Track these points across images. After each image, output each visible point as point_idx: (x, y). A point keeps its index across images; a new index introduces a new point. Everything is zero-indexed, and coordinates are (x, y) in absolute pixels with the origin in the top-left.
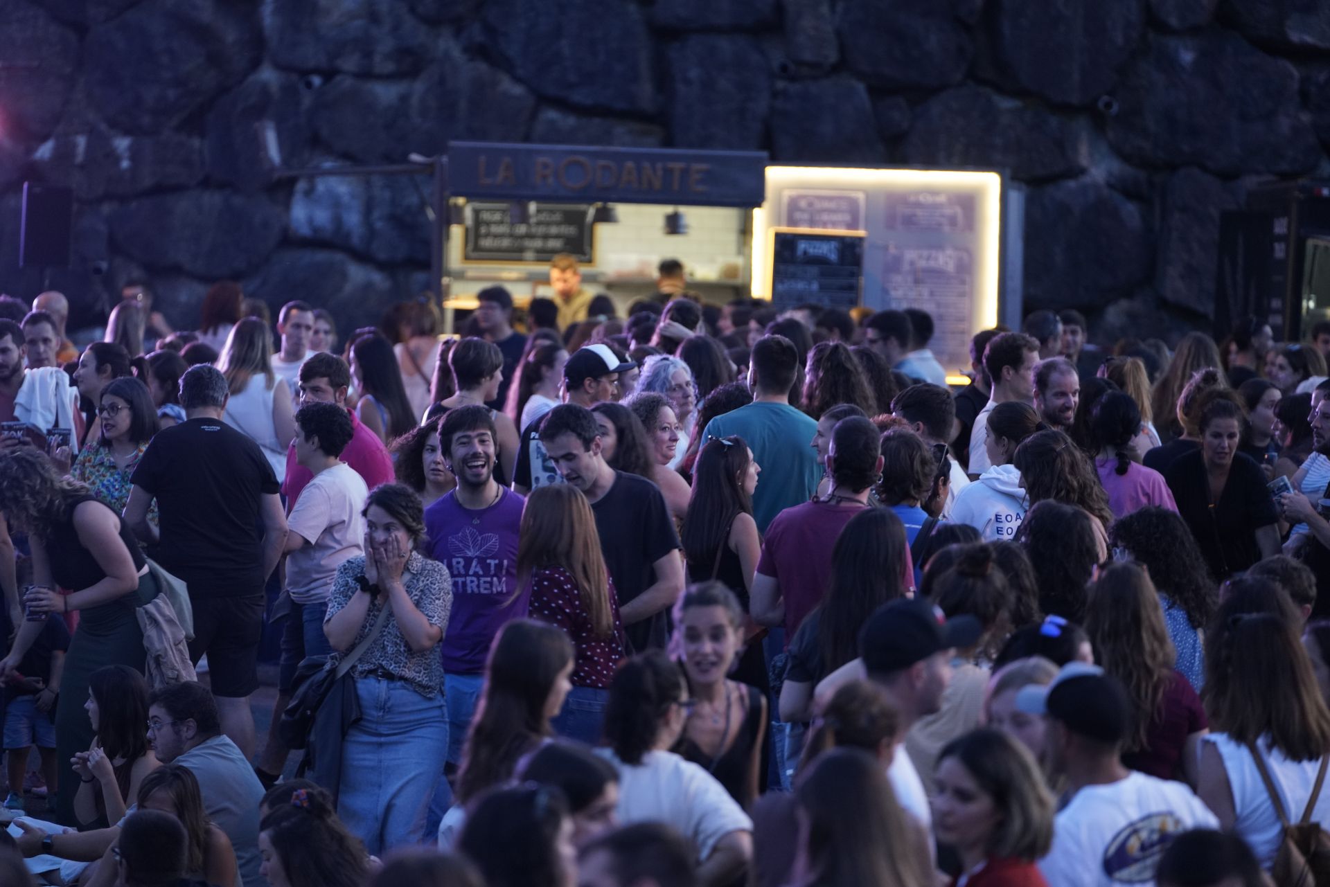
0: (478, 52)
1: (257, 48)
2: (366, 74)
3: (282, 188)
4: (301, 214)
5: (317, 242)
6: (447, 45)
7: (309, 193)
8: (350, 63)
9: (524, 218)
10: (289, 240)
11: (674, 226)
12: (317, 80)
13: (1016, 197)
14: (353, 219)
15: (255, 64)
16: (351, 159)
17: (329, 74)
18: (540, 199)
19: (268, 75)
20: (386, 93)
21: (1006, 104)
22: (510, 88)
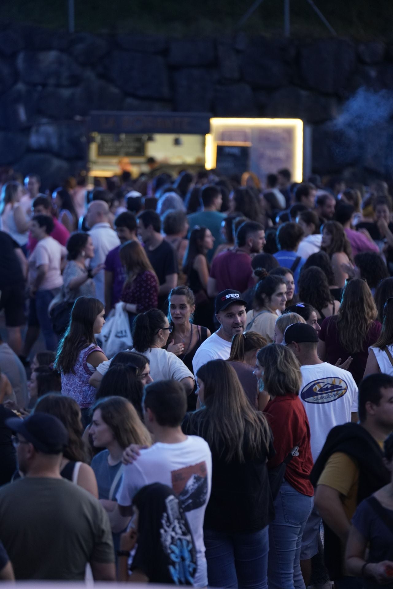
0: (101, 76)
1: (16, 76)
2: (58, 85)
3: (26, 130)
4: (35, 140)
5: (41, 150)
6: (89, 74)
7: (37, 131)
8: (52, 81)
9: (119, 140)
10: (30, 150)
11: (177, 142)
12: (39, 88)
13: (308, 130)
14: (54, 141)
15: (15, 82)
16: (54, 119)
17: (44, 85)
18: (127, 133)
19: (20, 87)
20: (66, 93)
21: (304, 93)
22: (114, 90)
